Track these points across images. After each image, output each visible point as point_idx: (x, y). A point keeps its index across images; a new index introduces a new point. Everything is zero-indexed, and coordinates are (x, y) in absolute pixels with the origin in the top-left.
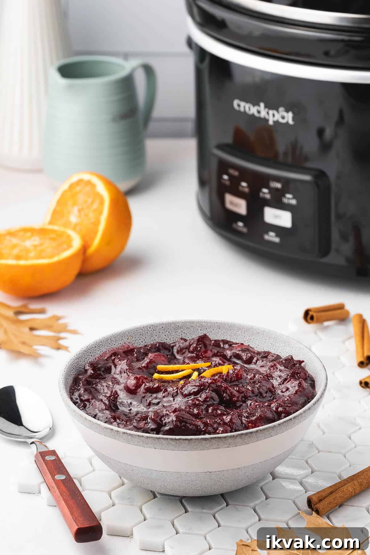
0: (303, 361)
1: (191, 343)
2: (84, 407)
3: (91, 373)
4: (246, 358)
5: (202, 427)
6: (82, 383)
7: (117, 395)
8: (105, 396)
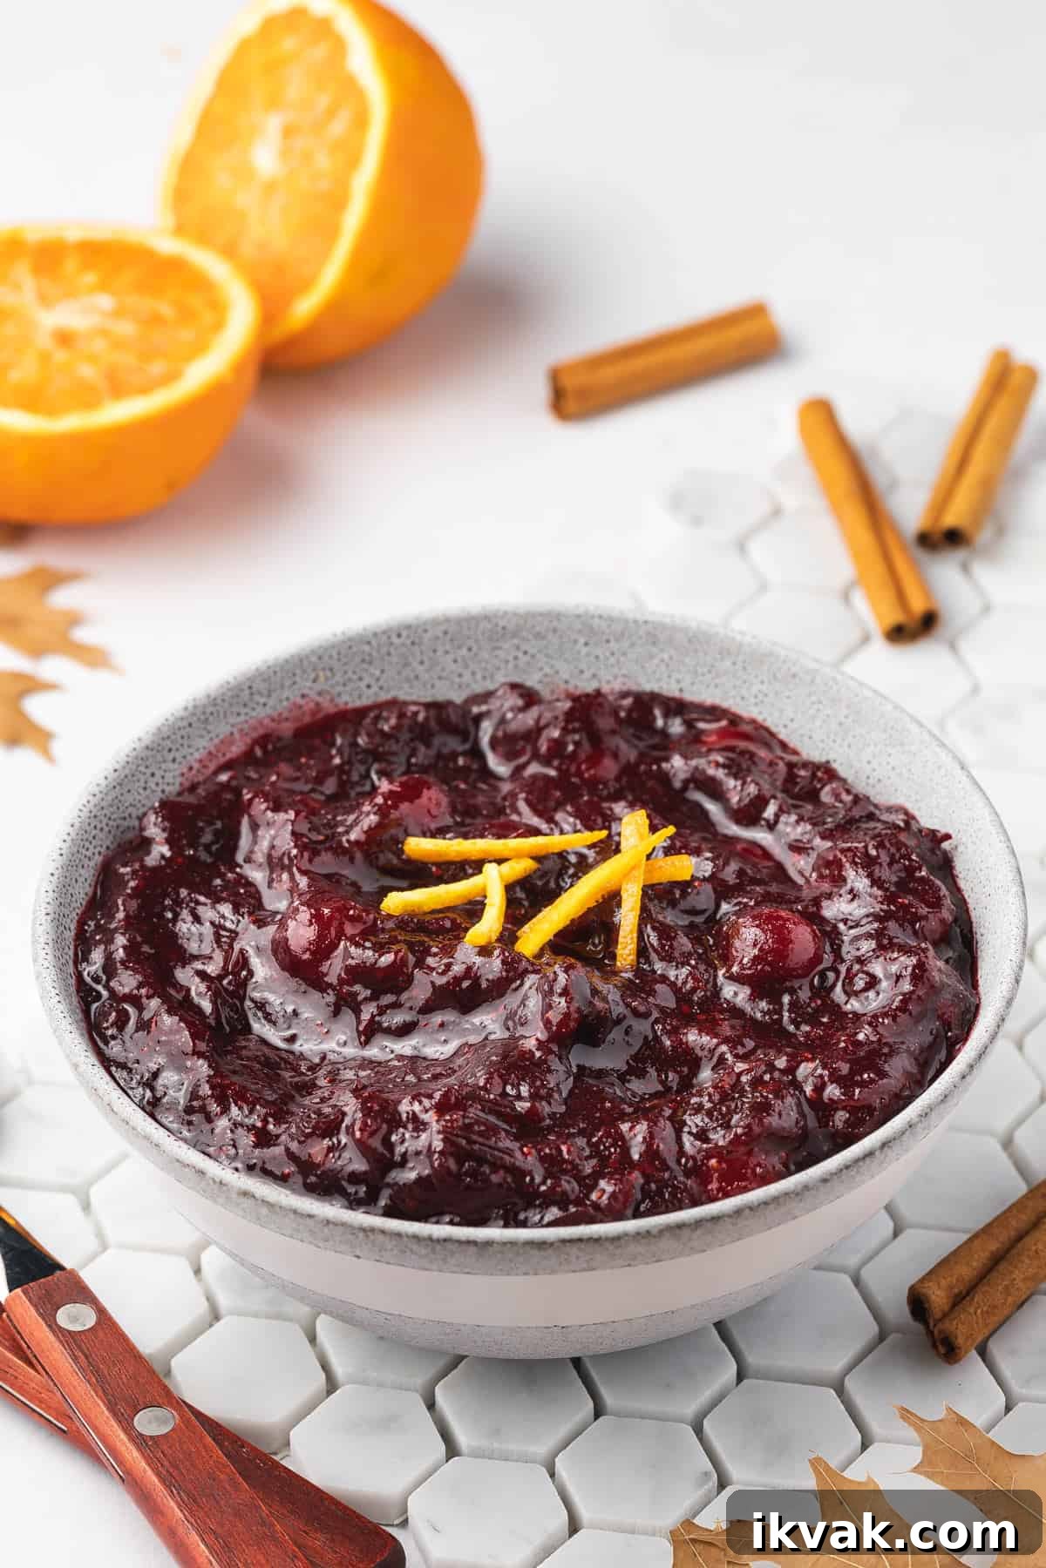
0: (948, 837)
1: (543, 722)
2: (118, 1028)
3: (163, 857)
4: (740, 800)
5: (538, 1180)
6: (124, 904)
7: (244, 973)
8: (202, 975)
